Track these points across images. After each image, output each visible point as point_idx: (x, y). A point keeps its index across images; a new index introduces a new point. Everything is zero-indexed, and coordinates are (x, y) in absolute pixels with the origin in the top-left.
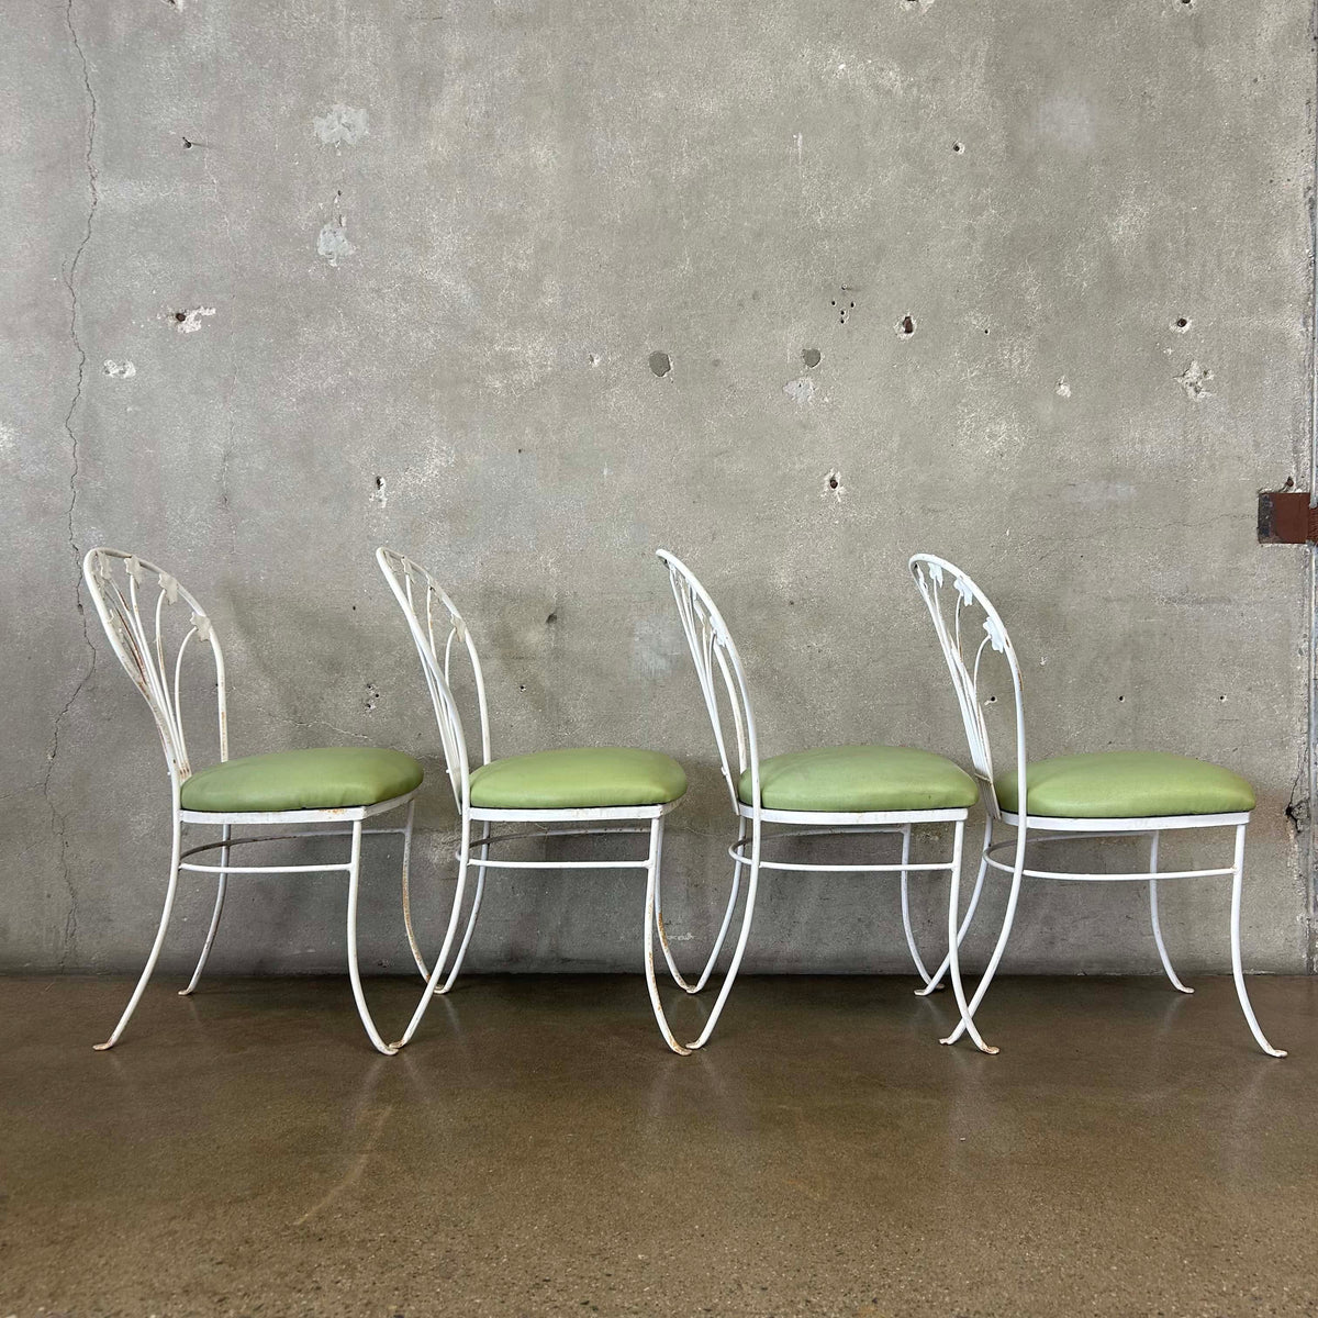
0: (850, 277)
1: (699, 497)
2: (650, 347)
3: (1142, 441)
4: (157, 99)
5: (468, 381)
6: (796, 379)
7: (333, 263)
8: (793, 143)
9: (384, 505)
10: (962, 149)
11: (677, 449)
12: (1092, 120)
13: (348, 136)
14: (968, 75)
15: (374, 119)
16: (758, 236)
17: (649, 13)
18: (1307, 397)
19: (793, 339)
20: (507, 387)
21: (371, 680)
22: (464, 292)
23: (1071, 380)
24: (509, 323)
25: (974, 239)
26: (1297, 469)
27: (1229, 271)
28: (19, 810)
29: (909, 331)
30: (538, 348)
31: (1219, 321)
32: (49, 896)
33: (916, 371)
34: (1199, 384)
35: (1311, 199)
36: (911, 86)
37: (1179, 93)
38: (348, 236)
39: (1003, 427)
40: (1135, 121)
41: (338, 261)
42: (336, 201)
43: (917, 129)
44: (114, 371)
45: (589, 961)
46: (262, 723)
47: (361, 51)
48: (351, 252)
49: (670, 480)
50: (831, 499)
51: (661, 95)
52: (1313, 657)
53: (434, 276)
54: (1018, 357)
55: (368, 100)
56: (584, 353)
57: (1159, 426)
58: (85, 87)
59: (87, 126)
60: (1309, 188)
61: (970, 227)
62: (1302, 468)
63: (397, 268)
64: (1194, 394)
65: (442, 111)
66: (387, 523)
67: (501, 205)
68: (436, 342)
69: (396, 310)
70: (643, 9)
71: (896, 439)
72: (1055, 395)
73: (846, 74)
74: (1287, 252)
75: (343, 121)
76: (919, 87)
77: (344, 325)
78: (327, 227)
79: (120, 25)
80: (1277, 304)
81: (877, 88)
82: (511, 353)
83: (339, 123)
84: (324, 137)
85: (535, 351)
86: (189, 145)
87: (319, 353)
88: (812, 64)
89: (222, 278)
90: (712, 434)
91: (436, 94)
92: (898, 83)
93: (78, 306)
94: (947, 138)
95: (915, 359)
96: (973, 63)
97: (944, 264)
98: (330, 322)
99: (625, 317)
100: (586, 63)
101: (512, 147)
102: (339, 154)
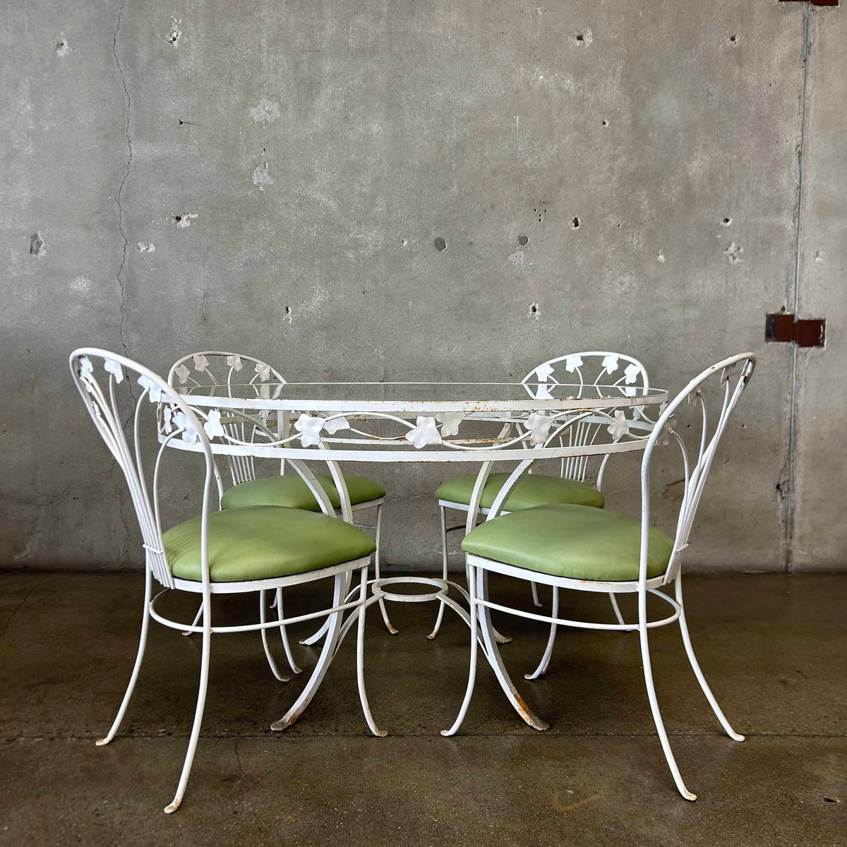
0: (545, 196)
1: (461, 317)
2: (434, 235)
3: (703, 286)
4: (164, 98)
5: (335, 254)
6: (514, 252)
7: (261, 188)
8: (514, 120)
9: (291, 321)
10: (607, 124)
11: (449, 291)
12: (679, 107)
13: (269, 117)
14: (611, 82)
15: (283, 108)
16: (494, 173)
17: (434, 48)
18: (794, 262)
19: (512, 230)
20: (357, 258)
22: (333, 205)
23: (665, 253)
24: (358, 222)
25: (613, 174)
26: (788, 301)
27: (753, 193)
28: (97, 486)
30: (373, 236)
31: (747, 220)
32: (114, 531)
33: (580, 248)
34: (735, 254)
35: (799, 152)
36: (579, 88)
37: (728, 93)
38: (269, 174)
39: (627, 279)
40: (703, 108)
41: (264, 187)
42: (263, 154)
43: (582, 113)
44: (143, 249)
45: (402, 566)
47: (276, 70)
48: (271, 183)
49: (446, 308)
50: (533, 318)
51: (441, 94)
52: (793, 404)
53: (318, 196)
54: (636, 241)
55: (280, 97)
56: (399, 238)
57: (713, 278)
58: (124, 91)
59: (126, 113)
60: (798, 146)
61: (611, 168)
62: (790, 301)
63: (297, 191)
64: (732, 260)
65: (321, 103)
66: (292, 332)
67: (353, 156)
68: (319, 233)
69: (296, 215)
70: (431, 45)
71: (569, 285)
72: (656, 260)
73: (543, 82)
74: (785, 181)
75: (266, 109)
76: (584, 89)
77: (268, 223)
78: (258, 169)
79: (143, 55)
80: (779, 211)
81: (561, 89)
82: (359, 239)
83: (264, 110)
84: (256, 118)
86: (181, 123)
87: (254, 239)
88: (525, 75)
89: (201, 197)
90: (468, 282)
91: (317, 94)
92: (572, 87)
93: (123, 213)
94: (599, 118)
95: (579, 241)
96: (614, 75)
97: (596, 188)
98: (260, 221)
99: (421, 218)
100: (400, 76)
101: (359, 123)
102: (264, 127)
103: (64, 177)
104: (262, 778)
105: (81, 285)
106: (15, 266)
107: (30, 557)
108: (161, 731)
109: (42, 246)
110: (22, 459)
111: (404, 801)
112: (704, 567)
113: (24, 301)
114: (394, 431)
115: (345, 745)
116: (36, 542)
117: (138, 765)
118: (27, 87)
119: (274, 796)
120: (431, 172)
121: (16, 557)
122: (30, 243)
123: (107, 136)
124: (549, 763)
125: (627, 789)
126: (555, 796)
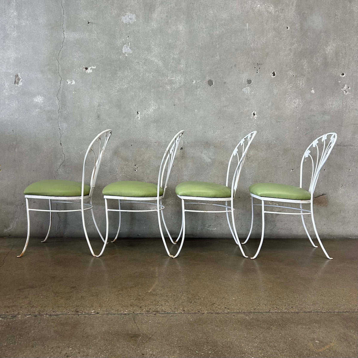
0: (260, 61)
1: (220, 117)
2: (208, 78)
3: (332, 105)
4: (80, 10)
5: (161, 87)
6: (245, 87)
7: (126, 55)
8: (246, 26)
9: (139, 119)
10: (289, 28)
11: (214, 105)
12: (322, 21)
13: (130, 21)
14: (291, 9)
15: (137, 17)
16: (236, 50)
19: (245, 77)
20: (171, 89)
21: (136, 164)
22: (160, 63)
23: (315, 89)
24: (172, 72)
25: (291, 52)
27: (355, 61)
29: (274, 75)
30: (179, 78)
31: (352, 74)
32: (53, 218)
33: (276, 86)
34: (347, 90)
36: (276, 11)
37: (344, 15)
38: (130, 48)
39: (297, 101)
40: (333, 22)
41: (128, 54)
42: (127, 39)
43: (278, 23)
44: (69, 82)
46: (108, 174)
48: (131, 52)
49: (212, 113)
50: (253, 118)
51: (212, 12)
53: (153, 59)
54: (302, 83)
55: (136, 12)
56: (191, 80)
57: (336, 101)
58: (61, 7)
59: (62, 17)
61: (290, 49)
63: (143, 57)
64: (345, 93)
65: (155, 15)
66: (140, 123)
67: (170, 40)
68: (153, 76)
69: (143, 68)
71: (270, 103)
72: (311, 92)
73: (260, 8)
76: (278, 12)
77: (129, 71)
78: (125, 46)
82: (172, 79)
83: (128, 18)
84: (124, 22)
85: (178, 79)
86: (89, 23)
87: (123, 79)
88: (251, 5)
89: (97, 58)
90: (223, 101)
91: (154, 11)
92: (273, 10)
93: (60, 65)
94: (285, 25)
95: (275, 82)
96: (292, 5)
97: (283, 58)
98: (125, 71)
99: (202, 70)
100: (193, 3)
101: (173, 25)
102: (128, 26)
103: (32, 48)
104: (152, 335)
105: (39, 99)
106: (7, 90)
107: (12, 230)
108: (92, 311)
109: (20, 81)
110: (9, 183)
111: (232, 347)
112: (331, 236)
113: (11, 106)
114: (187, 171)
115: (191, 318)
116: (15, 223)
117: (84, 329)
118: (14, 4)
119: (161, 345)
120: (207, 49)
121: (5, 230)
122: (15, 79)
123: (53, 28)
124: (299, 327)
125: (346, 340)
126: (310, 344)
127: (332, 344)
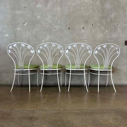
0: (87, 20)
1: (73, 41)
2: (68, 27)
3: (114, 36)
4: (22, 3)
5: (51, 30)
6: (82, 30)
7: (38, 19)
11: (71, 36)
12: (109, 6)
14: (98, 2)
15: (42, 5)
16: (78, 16)
19: (82, 26)
20: (55, 31)
22: (51, 22)
23: (107, 30)
24: (55, 25)
27: (122, 20)
28: (9, 70)
29: (92, 25)
30: (58, 27)
31: (121, 25)
33: (93, 29)
38: (40, 16)
39: (101, 35)
42: (39, 13)
43: (93, 7)
44: (18, 29)
48: (40, 18)
50: (85, 41)
53: (48, 20)
54: (103, 28)
55: (42, 3)
56: (62, 27)
57: (116, 34)
58: (15, 2)
61: (98, 16)
63: (45, 19)
64: (119, 32)
65: (49, 5)
71: (91, 36)
72: (106, 32)
73: (87, 1)
76: (94, 3)
77: (40, 25)
78: (38, 15)
81: (90, 3)
82: (55, 27)
83: (39, 6)
84: (38, 7)
86: (25, 8)
87: (37, 27)
89: (28, 20)
90: (74, 35)
91: (48, 3)
92: (92, 2)
94: (96, 7)
96: (98, 0)
97: (96, 19)
98: (38, 24)
99: (66, 24)
101: (55, 8)
102: (39, 9)
103: (4, 17)
104: (38, 118)
105: (7, 35)
111: (69, 122)
115: (55, 112)
120: (68, 16)
123: (12, 10)
124: (98, 114)
125: (116, 119)
126: (101, 121)
127: (110, 121)
